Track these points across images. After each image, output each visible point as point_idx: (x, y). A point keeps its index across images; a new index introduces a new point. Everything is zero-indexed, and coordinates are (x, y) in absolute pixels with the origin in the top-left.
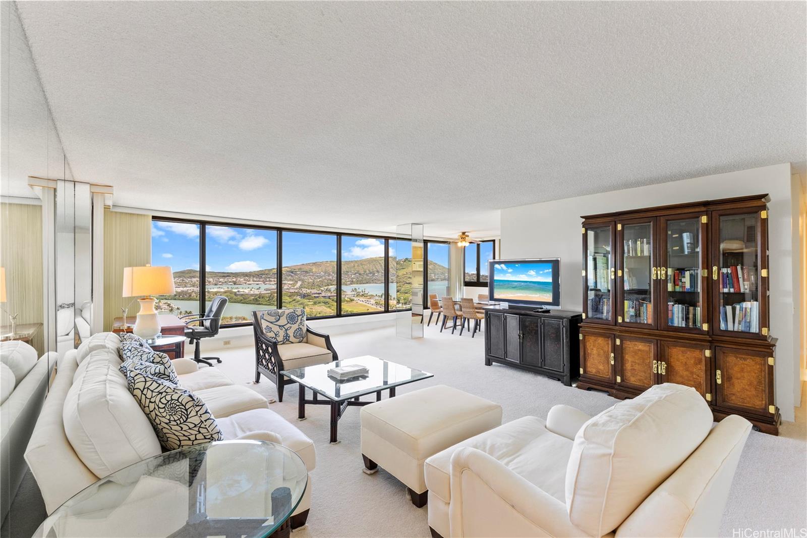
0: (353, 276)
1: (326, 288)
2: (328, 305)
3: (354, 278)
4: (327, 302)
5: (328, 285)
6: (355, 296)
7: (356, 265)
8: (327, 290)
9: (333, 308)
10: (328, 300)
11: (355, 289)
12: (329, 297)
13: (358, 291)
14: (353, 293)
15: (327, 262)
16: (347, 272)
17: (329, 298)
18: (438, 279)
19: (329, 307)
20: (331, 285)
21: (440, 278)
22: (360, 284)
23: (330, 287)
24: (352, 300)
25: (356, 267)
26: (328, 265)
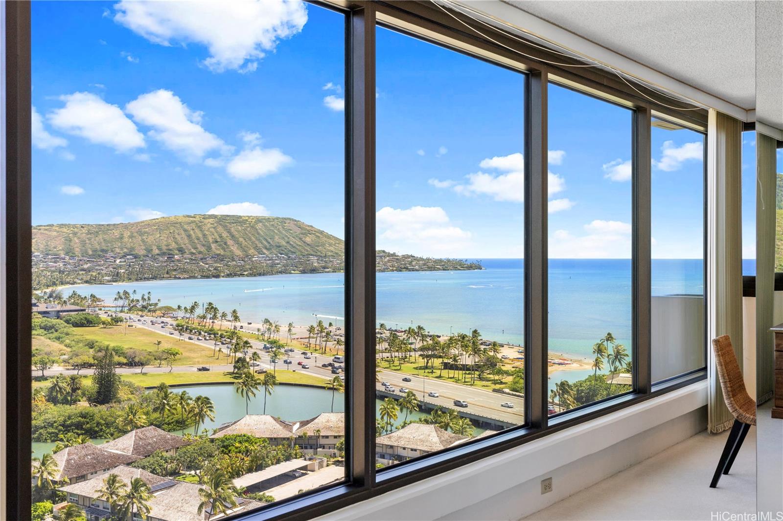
0: (118, 261)
1: (48, 290)
2: (56, 334)
3: (120, 267)
4: (52, 327)
5: (54, 284)
6: (126, 309)
7: (127, 234)
8: (51, 296)
9: (68, 341)
10: (54, 321)
11: (126, 293)
12: (58, 314)
13: (132, 297)
14: (120, 303)
15: (52, 225)
16: (103, 251)
17: (58, 317)
18: (324, 268)
19: (58, 338)
20: (62, 283)
21: (330, 265)
22: (137, 280)
23: (59, 288)
24: (116, 321)
25: (126, 240)
26: (55, 233)
